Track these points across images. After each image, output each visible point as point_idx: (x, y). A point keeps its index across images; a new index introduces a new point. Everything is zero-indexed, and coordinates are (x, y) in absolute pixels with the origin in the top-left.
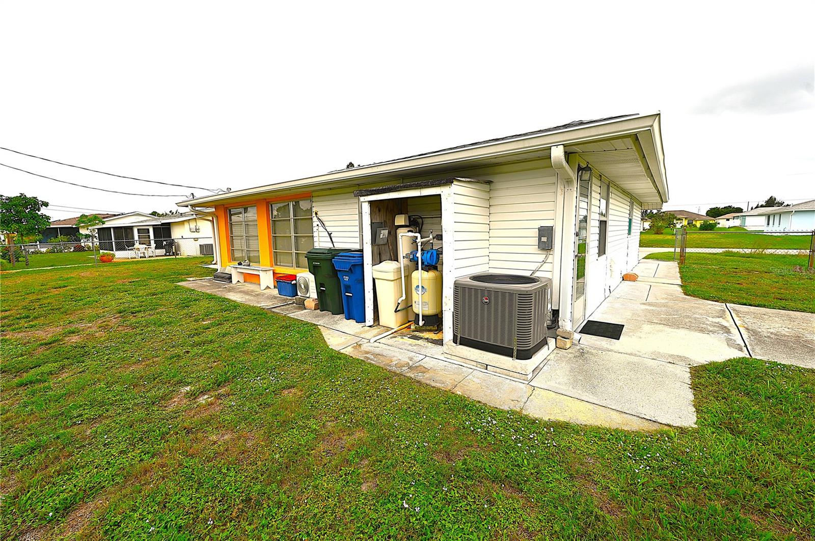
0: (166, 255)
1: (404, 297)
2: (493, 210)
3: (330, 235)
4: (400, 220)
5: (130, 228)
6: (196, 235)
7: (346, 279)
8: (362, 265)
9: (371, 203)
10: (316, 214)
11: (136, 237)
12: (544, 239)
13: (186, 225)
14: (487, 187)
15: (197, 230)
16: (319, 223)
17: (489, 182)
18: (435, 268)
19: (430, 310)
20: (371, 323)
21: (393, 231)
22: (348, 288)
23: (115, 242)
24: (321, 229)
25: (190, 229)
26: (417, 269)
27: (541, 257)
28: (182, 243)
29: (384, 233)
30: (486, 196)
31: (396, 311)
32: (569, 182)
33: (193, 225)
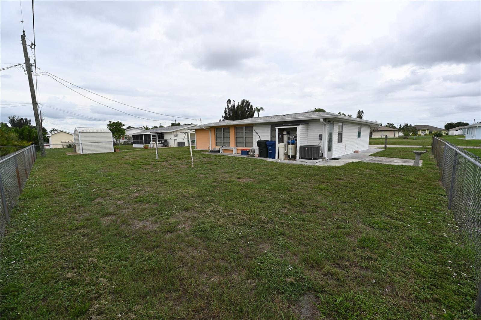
0: (163, 146)
1: (286, 151)
2: (308, 130)
3: (259, 137)
4: (285, 133)
5: (149, 135)
6: (176, 138)
7: (270, 147)
8: (275, 144)
9: (279, 129)
10: (255, 130)
11: (152, 139)
12: (320, 137)
13: (173, 133)
14: (307, 125)
15: (177, 136)
16: (255, 133)
17: (308, 124)
18: (294, 144)
19: (293, 154)
20: (277, 158)
21: (283, 135)
22: (270, 150)
23: (145, 141)
24: (256, 135)
25: (174, 135)
26: (290, 144)
27: (319, 141)
28: (169, 141)
29: (280, 136)
30: (307, 127)
31: (284, 155)
32: (325, 125)
33: (175, 133)
